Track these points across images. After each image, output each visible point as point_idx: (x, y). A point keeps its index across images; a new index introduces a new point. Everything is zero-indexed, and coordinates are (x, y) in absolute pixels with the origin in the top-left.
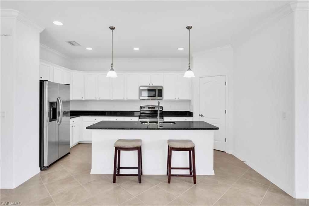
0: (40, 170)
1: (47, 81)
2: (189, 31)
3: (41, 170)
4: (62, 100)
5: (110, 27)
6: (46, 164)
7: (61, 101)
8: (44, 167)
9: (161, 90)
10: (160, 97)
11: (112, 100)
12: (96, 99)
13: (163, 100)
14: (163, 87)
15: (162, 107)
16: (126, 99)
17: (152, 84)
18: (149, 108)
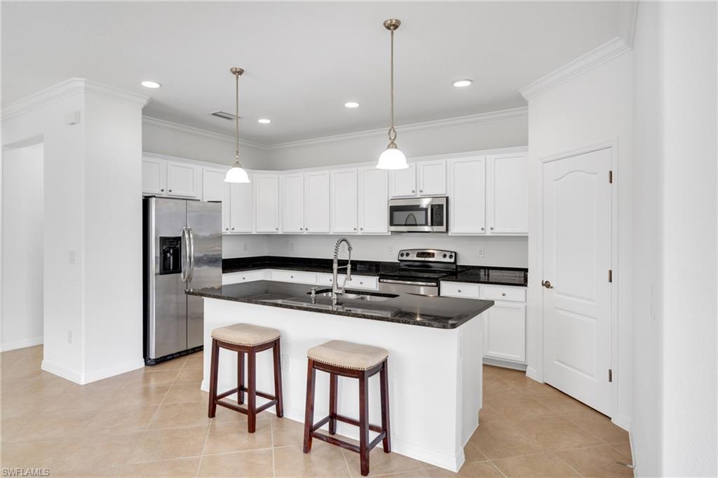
0: (144, 364)
1: (155, 197)
2: (392, 35)
3: (146, 365)
4: (194, 235)
5: (231, 70)
6: (153, 355)
7: (191, 236)
8: (150, 359)
9: (442, 205)
10: (438, 225)
11: (331, 233)
12: (302, 231)
13: (450, 234)
14: (447, 198)
15: (453, 254)
16: (360, 233)
17: (421, 191)
18: (419, 255)
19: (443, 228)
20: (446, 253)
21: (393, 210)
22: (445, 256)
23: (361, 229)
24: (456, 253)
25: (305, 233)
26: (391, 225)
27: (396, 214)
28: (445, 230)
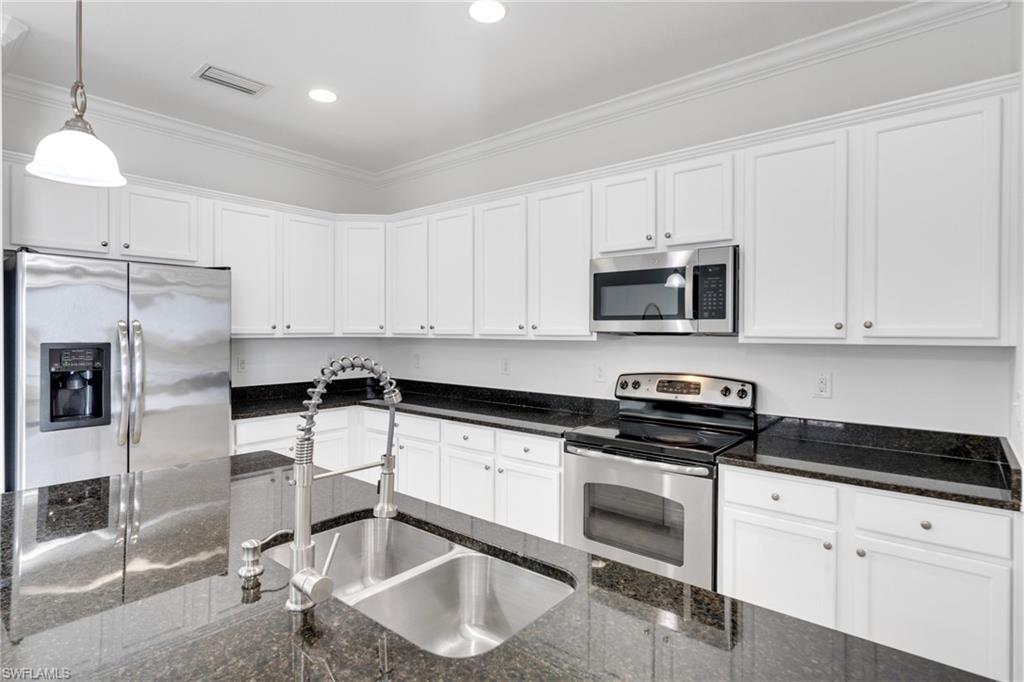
9: (724, 266)
10: (710, 317)
11: (477, 337)
12: (425, 331)
13: (741, 339)
14: (736, 249)
15: (748, 389)
16: (531, 335)
17: (668, 236)
18: (661, 388)
19: (725, 325)
20: (730, 385)
21: (601, 281)
22: (726, 392)
23: (534, 328)
24: (754, 386)
25: (431, 336)
26: (595, 318)
27: (609, 292)
28: (730, 330)
